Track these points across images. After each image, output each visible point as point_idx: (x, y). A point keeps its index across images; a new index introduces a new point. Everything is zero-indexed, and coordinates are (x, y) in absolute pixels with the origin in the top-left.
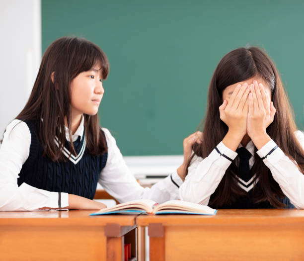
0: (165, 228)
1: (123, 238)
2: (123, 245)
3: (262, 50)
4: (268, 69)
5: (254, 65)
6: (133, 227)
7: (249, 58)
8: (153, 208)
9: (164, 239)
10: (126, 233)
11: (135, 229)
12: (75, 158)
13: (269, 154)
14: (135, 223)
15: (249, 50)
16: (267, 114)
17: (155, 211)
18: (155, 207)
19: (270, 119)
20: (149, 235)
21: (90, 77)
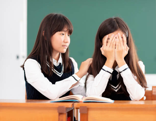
0: (88, 109)
1: (67, 114)
2: (67, 117)
3: (120, 18)
4: (124, 26)
5: (117, 25)
6: (72, 108)
7: (114, 21)
8: (82, 99)
9: (87, 114)
10: (68, 111)
11: (73, 109)
12: (60, 74)
13: (124, 71)
14: (73, 106)
15: (115, 19)
16: (125, 49)
17: (83, 101)
18: (83, 98)
19: (126, 53)
20: (80, 112)
21: (62, 34)
